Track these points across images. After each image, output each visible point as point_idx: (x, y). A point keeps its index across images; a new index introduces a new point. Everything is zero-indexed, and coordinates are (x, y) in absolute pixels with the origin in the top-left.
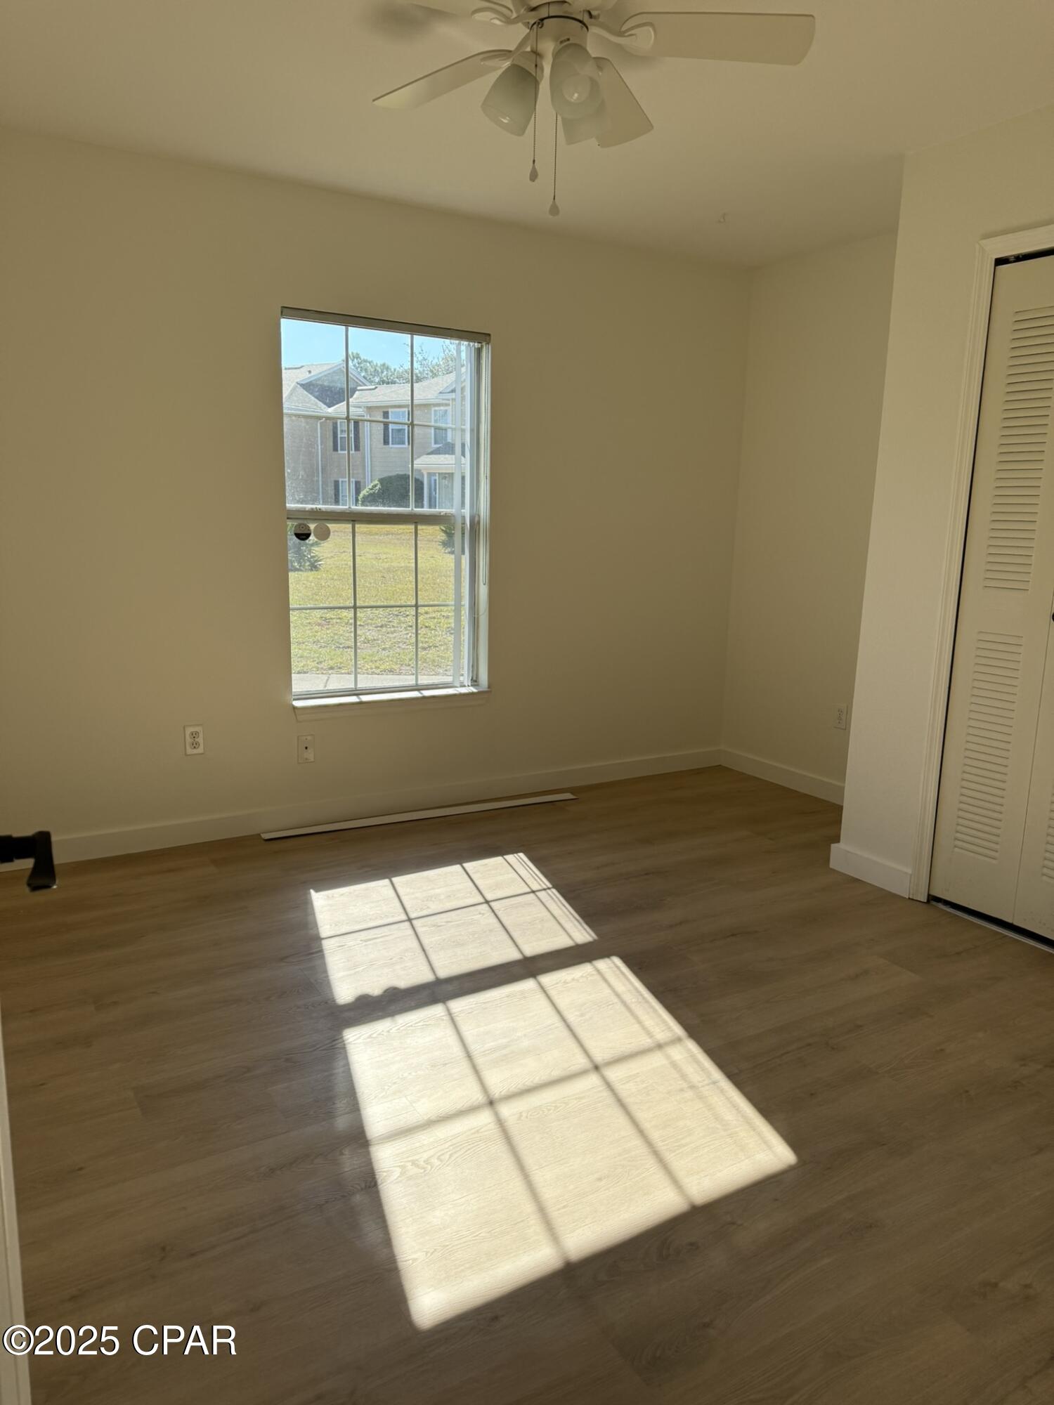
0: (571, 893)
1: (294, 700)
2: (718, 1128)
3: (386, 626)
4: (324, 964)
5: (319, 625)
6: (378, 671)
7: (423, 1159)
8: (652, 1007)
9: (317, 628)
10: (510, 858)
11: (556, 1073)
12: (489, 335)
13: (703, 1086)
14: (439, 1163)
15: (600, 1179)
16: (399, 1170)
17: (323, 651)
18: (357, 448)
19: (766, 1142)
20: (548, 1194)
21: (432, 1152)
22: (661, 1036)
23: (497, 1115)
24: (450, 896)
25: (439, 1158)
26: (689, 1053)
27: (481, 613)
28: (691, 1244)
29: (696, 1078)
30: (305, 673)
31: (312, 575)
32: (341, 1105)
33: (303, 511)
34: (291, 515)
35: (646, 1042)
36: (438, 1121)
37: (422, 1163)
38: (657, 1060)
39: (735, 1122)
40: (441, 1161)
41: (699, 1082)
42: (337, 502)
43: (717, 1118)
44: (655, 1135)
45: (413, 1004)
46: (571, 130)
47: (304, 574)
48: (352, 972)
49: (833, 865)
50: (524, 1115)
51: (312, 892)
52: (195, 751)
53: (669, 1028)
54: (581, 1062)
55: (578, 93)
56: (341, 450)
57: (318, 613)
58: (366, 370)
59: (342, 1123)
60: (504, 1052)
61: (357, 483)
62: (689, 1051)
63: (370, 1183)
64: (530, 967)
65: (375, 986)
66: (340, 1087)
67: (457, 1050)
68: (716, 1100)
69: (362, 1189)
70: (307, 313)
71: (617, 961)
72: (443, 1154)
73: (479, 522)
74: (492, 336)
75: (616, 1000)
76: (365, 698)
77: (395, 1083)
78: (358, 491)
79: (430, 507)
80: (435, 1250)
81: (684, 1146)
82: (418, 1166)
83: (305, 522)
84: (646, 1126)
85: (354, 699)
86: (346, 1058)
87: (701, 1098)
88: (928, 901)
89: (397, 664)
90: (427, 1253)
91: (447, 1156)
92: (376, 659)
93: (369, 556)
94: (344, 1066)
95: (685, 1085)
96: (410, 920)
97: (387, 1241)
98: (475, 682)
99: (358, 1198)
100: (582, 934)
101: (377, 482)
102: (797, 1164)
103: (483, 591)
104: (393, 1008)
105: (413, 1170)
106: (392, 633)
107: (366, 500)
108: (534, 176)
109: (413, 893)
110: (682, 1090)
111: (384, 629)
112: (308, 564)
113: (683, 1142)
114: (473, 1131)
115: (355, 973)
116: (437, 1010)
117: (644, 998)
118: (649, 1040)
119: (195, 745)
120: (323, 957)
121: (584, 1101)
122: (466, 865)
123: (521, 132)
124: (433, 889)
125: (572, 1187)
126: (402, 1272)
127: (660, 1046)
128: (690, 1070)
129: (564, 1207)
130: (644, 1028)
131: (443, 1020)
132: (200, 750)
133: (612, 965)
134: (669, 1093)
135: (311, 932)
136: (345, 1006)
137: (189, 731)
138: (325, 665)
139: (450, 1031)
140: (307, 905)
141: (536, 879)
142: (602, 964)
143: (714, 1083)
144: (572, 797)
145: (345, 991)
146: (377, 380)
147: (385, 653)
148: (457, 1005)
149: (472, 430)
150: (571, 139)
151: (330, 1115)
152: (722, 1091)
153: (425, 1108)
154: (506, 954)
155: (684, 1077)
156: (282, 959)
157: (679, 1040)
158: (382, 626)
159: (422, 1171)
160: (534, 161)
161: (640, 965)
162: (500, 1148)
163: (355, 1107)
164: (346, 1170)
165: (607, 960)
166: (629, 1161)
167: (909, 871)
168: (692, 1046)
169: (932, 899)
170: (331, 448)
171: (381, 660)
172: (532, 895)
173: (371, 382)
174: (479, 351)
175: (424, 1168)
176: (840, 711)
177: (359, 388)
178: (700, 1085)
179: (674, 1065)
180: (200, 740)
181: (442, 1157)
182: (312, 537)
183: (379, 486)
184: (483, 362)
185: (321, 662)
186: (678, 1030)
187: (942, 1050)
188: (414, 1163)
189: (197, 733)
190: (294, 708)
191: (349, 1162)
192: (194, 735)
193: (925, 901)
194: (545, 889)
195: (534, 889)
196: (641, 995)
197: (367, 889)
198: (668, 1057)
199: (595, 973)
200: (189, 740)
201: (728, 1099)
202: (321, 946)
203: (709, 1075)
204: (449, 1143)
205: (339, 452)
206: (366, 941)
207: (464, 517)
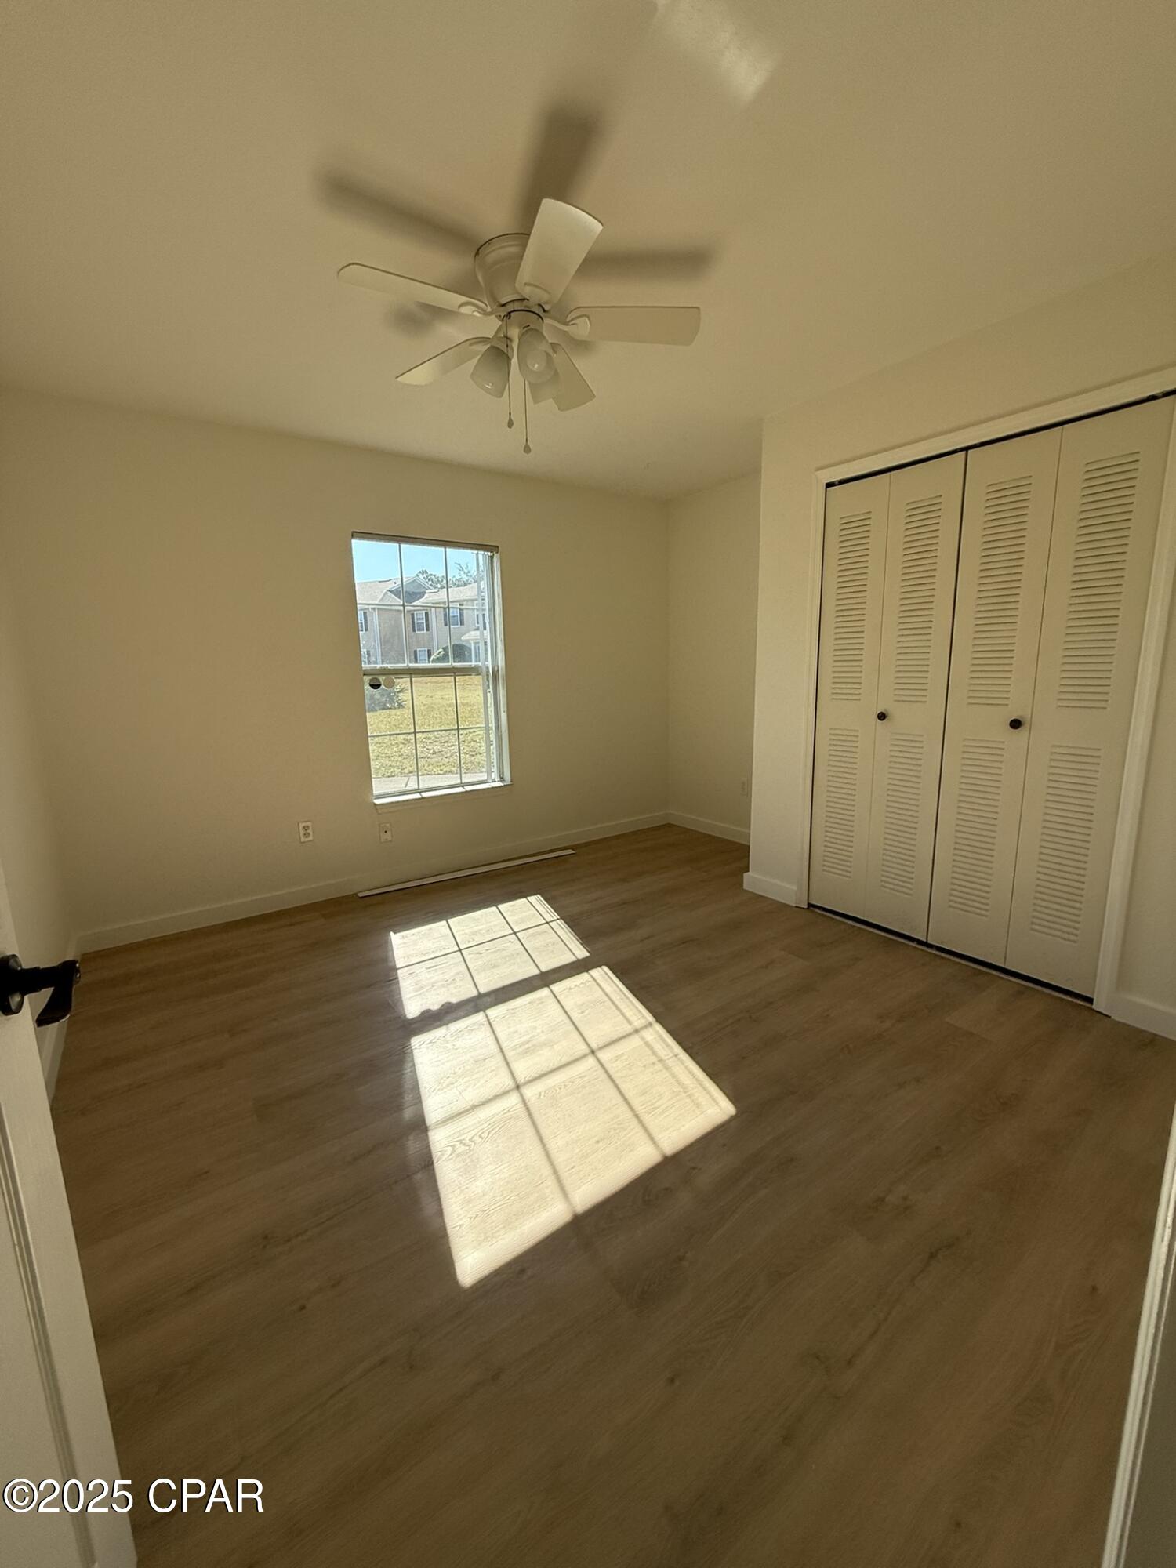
0: (574, 922)
1: (376, 799)
2: (680, 1091)
3: (447, 742)
4: (399, 988)
5: (403, 744)
6: (441, 772)
7: (468, 1139)
8: (631, 1001)
9: (401, 746)
10: (532, 899)
11: (565, 1060)
12: (497, 547)
13: (668, 1059)
14: (480, 1139)
15: (598, 1142)
16: (450, 1149)
17: (405, 761)
18: (428, 630)
19: (714, 1099)
20: (560, 1159)
21: (473, 1133)
22: (638, 1023)
23: (522, 1096)
24: (489, 930)
25: (480, 1136)
26: (657, 1036)
27: (503, 731)
28: (666, 1189)
29: (663, 1052)
30: (393, 776)
31: (399, 712)
32: (408, 1098)
33: (374, 669)
34: (366, 673)
35: (628, 1029)
36: (480, 1105)
37: (468, 1141)
38: (635, 1042)
39: (692, 1086)
40: (482, 1138)
41: (665, 1056)
42: (416, 662)
43: (679, 1082)
44: (636, 1103)
45: (462, 1014)
46: (536, 390)
47: (393, 712)
48: (419, 993)
49: (745, 887)
50: (543, 1094)
51: (392, 933)
52: (307, 839)
53: (643, 1017)
54: (584, 1049)
55: (538, 364)
56: (419, 630)
57: (402, 737)
58: (432, 581)
59: (408, 1114)
60: (527, 1046)
61: (429, 651)
62: (657, 1032)
63: (427, 1163)
64: (546, 979)
65: (434, 1003)
66: (408, 1085)
67: (494, 1048)
68: (678, 1069)
69: (422, 1168)
70: (370, 536)
71: (605, 968)
72: (483, 1133)
73: (498, 670)
74: (500, 548)
75: (606, 999)
76: (425, 795)
77: (448, 1077)
78: (429, 655)
79: (476, 661)
80: (477, 1215)
81: (658, 1108)
82: (464, 1144)
83: (377, 677)
84: (629, 1095)
85: (417, 796)
86: (413, 1060)
87: (667, 1068)
88: (808, 908)
89: (454, 766)
90: (471, 1218)
91: (486, 1134)
92: (441, 764)
93: (437, 697)
94: (411, 1067)
95: (654, 1059)
96: (460, 950)
97: (440, 1212)
98: (502, 779)
99: (419, 1176)
100: (582, 953)
101: (441, 650)
102: (736, 1115)
103: (504, 716)
104: (448, 1018)
105: (461, 1148)
106: (451, 746)
107: (434, 661)
108: (510, 424)
109: (463, 930)
110: (654, 1063)
111: (446, 744)
112: (396, 704)
113: (656, 1105)
114: (505, 1111)
115: (420, 994)
116: (480, 1017)
117: (625, 996)
118: (629, 1027)
119: (306, 835)
120: (398, 983)
121: (586, 1078)
122: (500, 906)
123: (500, 394)
124: (477, 926)
125: (578, 1150)
126: (451, 1239)
127: (637, 1031)
128: (658, 1047)
129: (572, 1168)
130: (626, 1018)
131: (483, 1025)
132: (311, 838)
133: (603, 973)
134: (644, 1066)
135: (391, 964)
136: (412, 1019)
137: (302, 825)
138: (406, 771)
139: (489, 1033)
140: (386, 945)
141: (550, 914)
142: (596, 973)
143: (676, 1056)
144: (573, 852)
145: (412, 1009)
146: (439, 586)
147: (447, 760)
148: (493, 1012)
149: (490, 610)
150: (536, 401)
151: (400, 1108)
152: (682, 1062)
153: (471, 1096)
154: (527, 971)
155: (654, 1053)
156: (369, 986)
157: (650, 1024)
158: (445, 742)
159: (468, 1148)
160: (510, 414)
161: (622, 972)
162: (525, 1122)
163: (418, 1101)
164: (410, 1153)
165: (599, 969)
166: (618, 1124)
167: (794, 888)
168: (658, 1028)
169: (810, 905)
170: (411, 630)
171: (444, 765)
172: (546, 925)
173: (436, 588)
174: (492, 557)
175: (468, 1145)
176: (744, 783)
177: (427, 591)
178: (666, 1058)
179: (647, 1044)
180: (310, 831)
181: (483, 1135)
182: (383, 686)
183: (443, 652)
184: (495, 565)
185: (404, 769)
186: (650, 1018)
187: (828, 1015)
188: (461, 1142)
189: (308, 827)
190: (375, 805)
191: (412, 1146)
192: (306, 828)
193: (806, 907)
194: (555, 920)
195: (548, 920)
196: (623, 993)
197: (431, 929)
198: (643, 1039)
199: (591, 979)
200: (302, 832)
201: (686, 1067)
202: (397, 974)
203: (672, 1050)
204: (488, 1123)
205: (417, 632)
206: (429, 968)
207: (488, 668)
